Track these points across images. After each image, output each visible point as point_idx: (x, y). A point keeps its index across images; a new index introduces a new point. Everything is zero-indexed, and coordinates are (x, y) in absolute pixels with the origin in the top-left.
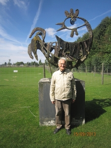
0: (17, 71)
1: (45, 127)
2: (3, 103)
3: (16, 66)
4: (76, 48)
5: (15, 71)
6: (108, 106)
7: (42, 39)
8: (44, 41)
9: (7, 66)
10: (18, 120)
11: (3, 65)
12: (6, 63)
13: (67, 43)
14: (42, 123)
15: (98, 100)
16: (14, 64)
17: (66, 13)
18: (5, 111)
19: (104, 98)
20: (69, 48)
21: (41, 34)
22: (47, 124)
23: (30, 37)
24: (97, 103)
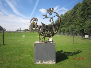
0: (24, 36)
1: (37, 64)
2: (17, 53)
3: (24, 32)
4: (51, 27)
5: (23, 36)
6: (71, 55)
7: (36, 23)
8: (37, 24)
9: (19, 31)
10: (24, 61)
11: (16, 31)
12: (18, 30)
13: (47, 26)
14: (35, 63)
15: (67, 53)
16: (23, 31)
17: (47, 10)
18: (18, 57)
19: (71, 52)
20: (48, 28)
21: (35, 20)
22: (37, 63)
23: (30, 22)
24: (66, 54)
